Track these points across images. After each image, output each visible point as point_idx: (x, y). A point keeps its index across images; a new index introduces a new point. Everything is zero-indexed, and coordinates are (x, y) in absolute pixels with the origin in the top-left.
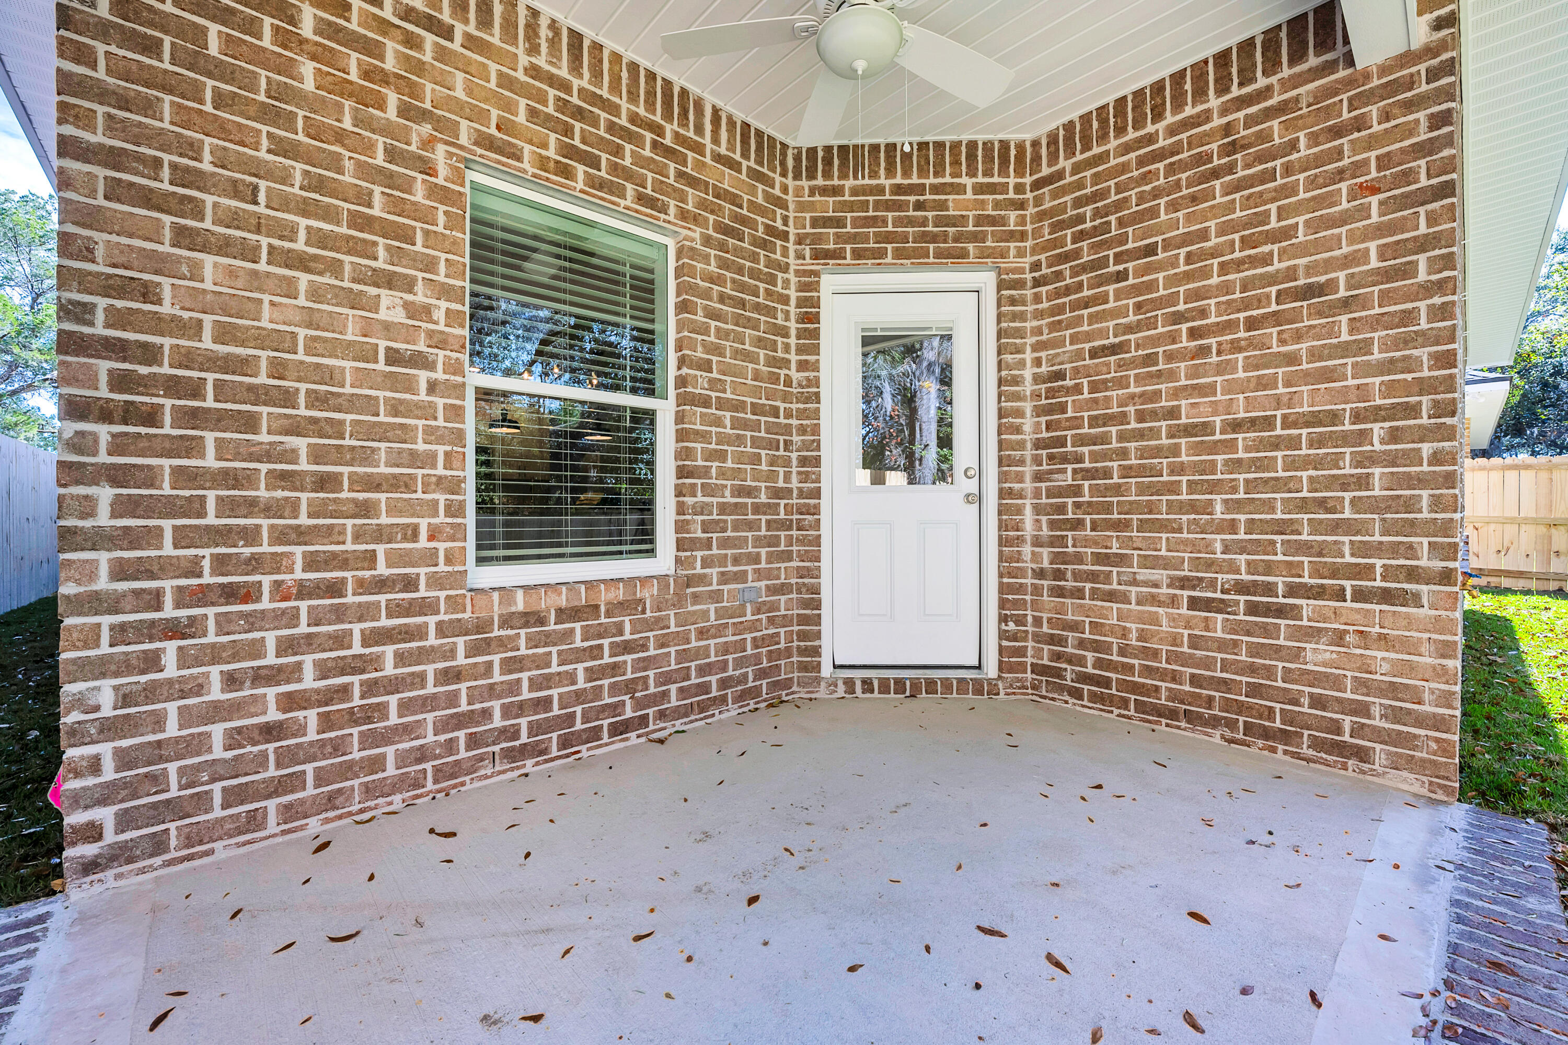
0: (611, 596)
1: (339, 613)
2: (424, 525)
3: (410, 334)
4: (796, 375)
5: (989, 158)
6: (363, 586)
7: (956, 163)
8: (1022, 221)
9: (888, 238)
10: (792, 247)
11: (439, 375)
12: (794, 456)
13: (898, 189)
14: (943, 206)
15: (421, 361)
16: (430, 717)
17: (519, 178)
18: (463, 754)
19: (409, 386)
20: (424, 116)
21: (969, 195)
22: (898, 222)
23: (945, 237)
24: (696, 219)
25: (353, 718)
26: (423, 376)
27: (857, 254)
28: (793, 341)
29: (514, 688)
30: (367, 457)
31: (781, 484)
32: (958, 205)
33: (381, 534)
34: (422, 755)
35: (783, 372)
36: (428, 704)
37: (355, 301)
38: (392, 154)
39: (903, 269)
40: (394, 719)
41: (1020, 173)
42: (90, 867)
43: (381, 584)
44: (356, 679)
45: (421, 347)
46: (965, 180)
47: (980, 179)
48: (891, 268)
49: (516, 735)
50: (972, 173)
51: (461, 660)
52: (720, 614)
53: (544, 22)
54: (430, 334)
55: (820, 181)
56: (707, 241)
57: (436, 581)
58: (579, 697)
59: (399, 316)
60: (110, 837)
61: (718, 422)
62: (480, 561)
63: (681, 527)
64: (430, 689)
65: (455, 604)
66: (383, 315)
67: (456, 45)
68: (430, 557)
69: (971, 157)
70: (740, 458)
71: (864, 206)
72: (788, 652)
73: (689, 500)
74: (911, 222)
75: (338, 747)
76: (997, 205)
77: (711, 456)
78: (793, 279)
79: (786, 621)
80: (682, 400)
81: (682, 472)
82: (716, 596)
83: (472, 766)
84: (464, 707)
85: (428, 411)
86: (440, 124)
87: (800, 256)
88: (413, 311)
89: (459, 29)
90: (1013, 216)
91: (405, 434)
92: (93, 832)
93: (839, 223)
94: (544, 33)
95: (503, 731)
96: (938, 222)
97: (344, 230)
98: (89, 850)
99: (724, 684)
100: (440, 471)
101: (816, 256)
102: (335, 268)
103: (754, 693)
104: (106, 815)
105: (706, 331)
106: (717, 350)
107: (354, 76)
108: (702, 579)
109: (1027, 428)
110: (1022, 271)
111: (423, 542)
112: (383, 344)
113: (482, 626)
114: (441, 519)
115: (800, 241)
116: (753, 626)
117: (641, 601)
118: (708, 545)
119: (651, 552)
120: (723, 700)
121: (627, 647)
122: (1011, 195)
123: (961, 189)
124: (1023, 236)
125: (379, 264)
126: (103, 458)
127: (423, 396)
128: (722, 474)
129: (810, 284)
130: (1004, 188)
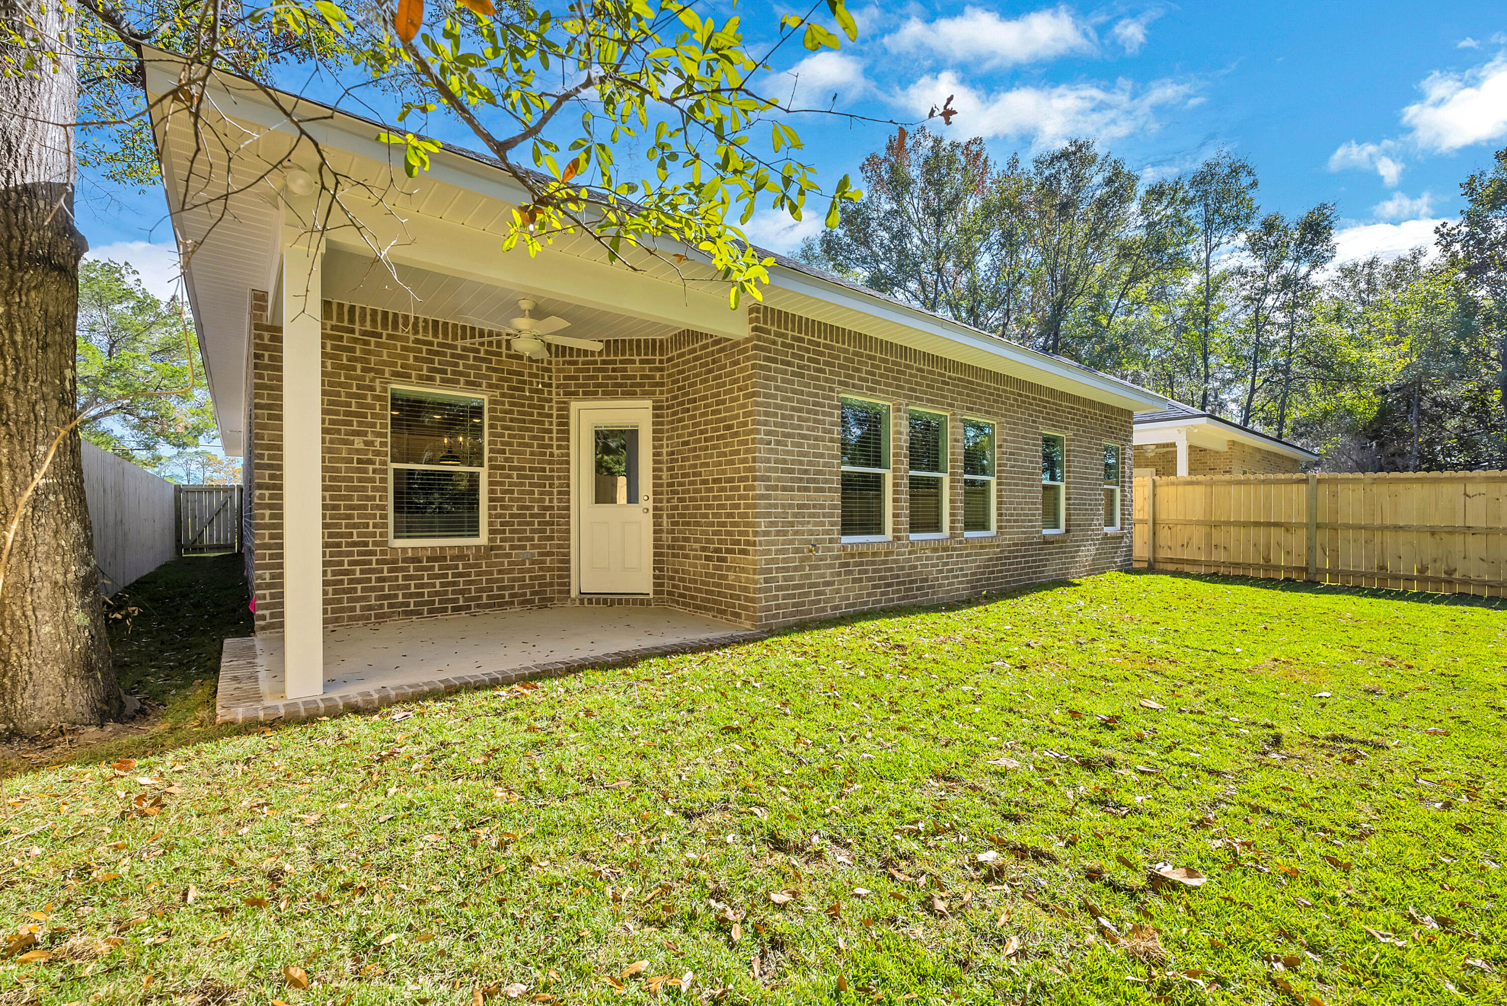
0: (452, 552)
1: (340, 554)
2: (371, 522)
3: (366, 452)
4: (556, 452)
5: (646, 347)
6: (348, 545)
7: (631, 349)
8: (662, 377)
9: (599, 385)
10: (554, 390)
11: (377, 466)
12: (555, 490)
13: (604, 362)
14: (625, 370)
15: (371, 462)
16: (373, 594)
17: (411, 384)
18: (386, 610)
19: (366, 471)
20: (370, 370)
21: (637, 365)
22: (604, 378)
23: (625, 385)
24: (497, 387)
25: (344, 591)
26: (371, 467)
27: (585, 393)
28: (554, 435)
29: (408, 587)
30: (350, 498)
31: (547, 504)
32: (632, 370)
33: (355, 526)
34: (370, 608)
35: (548, 451)
36: (373, 589)
37: (345, 442)
38: (359, 387)
39: (606, 399)
40: (359, 594)
41: (661, 354)
42: (263, 628)
43: (355, 544)
44: (346, 577)
45: (370, 456)
46: (635, 357)
47: (643, 357)
48: (600, 399)
49: (409, 606)
50: (639, 354)
51: (386, 574)
52: (509, 563)
53: (421, 321)
54: (373, 451)
55: (568, 358)
56: (503, 395)
57: (375, 544)
58: (437, 593)
59: (362, 446)
60: (268, 620)
61: (510, 476)
62: (395, 537)
63: (490, 524)
64: (373, 584)
65: (383, 553)
66: (356, 446)
67: (384, 340)
68: (374, 535)
69: (639, 346)
70: (521, 492)
71: (588, 370)
72: (551, 584)
73: (494, 512)
74: (610, 378)
75: (340, 601)
76: (651, 370)
77: (504, 492)
78: (555, 405)
79: (550, 569)
80: (491, 467)
81: (491, 500)
82: (509, 555)
83: (389, 615)
84: (387, 592)
85: (373, 480)
86: (378, 372)
87: (558, 394)
88: (366, 443)
89: (385, 333)
90: (658, 374)
91: (365, 489)
92: (263, 618)
93: (576, 378)
94: (421, 324)
95: (403, 603)
96: (623, 377)
97: (342, 418)
98: (262, 623)
99: (512, 596)
100: (378, 502)
101: (566, 394)
102: (338, 432)
103: (531, 602)
104: (267, 613)
105: (503, 436)
106: (510, 444)
107: (345, 362)
108: (500, 548)
109: (664, 477)
110: (662, 401)
111: (371, 529)
112: (355, 457)
113: (395, 561)
114: (378, 520)
115: (558, 387)
116: (530, 570)
117: (468, 556)
118: (504, 532)
119: (478, 535)
120: (512, 603)
121: (460, 575)
122: (657, 365)
123: (633, 362)
124: (662, 384)
125: (355, 428)
126: (267, 501)
127: (371, 475)
128: (511, 500)
129: (564, 408)
130: (653, 362)
